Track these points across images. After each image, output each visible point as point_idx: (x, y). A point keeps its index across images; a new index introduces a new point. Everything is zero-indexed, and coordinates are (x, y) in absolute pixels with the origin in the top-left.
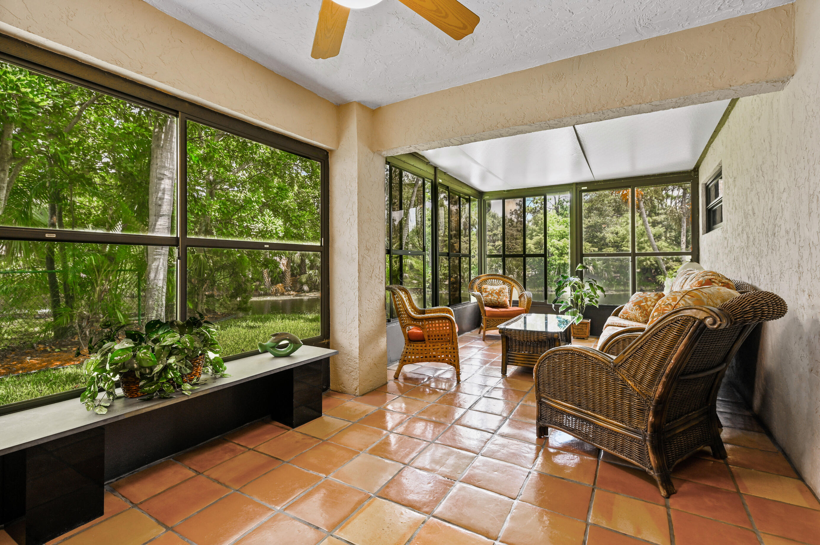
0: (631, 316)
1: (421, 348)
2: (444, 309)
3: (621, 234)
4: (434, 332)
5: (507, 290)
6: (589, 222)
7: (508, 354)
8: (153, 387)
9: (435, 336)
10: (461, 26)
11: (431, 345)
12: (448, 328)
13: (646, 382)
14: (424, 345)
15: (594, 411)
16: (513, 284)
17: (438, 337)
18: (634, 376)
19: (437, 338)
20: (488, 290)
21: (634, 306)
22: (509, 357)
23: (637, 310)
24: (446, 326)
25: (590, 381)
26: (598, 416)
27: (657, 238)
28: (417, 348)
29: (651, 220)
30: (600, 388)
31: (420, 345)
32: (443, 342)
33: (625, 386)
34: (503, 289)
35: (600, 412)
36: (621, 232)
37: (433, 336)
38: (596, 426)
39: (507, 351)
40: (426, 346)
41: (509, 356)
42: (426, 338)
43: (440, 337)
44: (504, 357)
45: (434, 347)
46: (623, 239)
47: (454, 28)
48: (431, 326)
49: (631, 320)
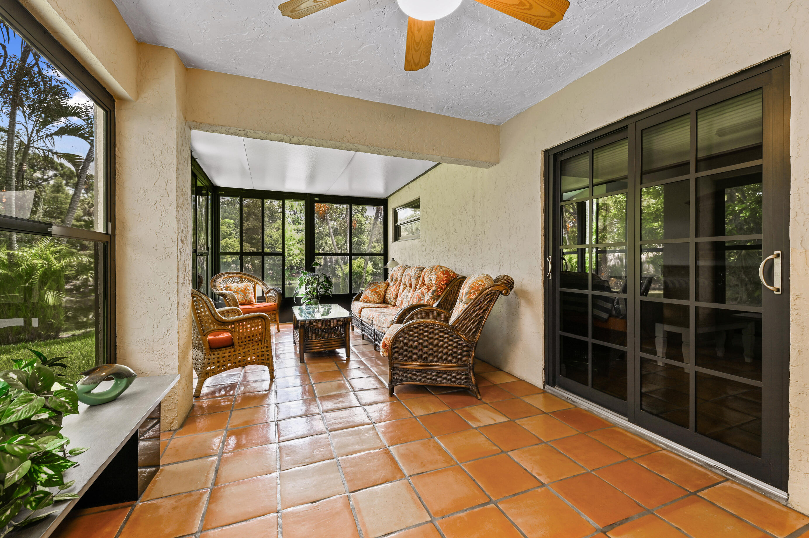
0: (371, 300)
1: (229, 354)
2: (232, 310)
3: (274, 237)
4: (245, 334)
5: (251, 288)
6: (248, 225)
7: (305, 343)
8: (8, 512)
9: (245, 338)
10: (417, 62)
11: (241, 348)
12: (260, 327)
13: (471, 334)
14: (233, 350)
15: (437, 362)
16: (256, 281)
17: (249, 339)
18: (465, 331)
19: (247, 339)
20: (232, 288)
21: (372, 292)
22: (307, 346)
23: (374, 295)
24: (258, 326)
25: (436, 342)
26: (439, 364)
27: (300, 242)
28: (224, 355)
29: (296, 228)
30: (443, 344)
31: (228, 351)
32: (254, 342)
33: (459, 339)
34: (248, 286)
35: (442, 361)
36: (275, 236)
37: (243, 338)
38: (437, 371)
39: (304, 340)
40: (235, 351)
41: (306, 344)
42: (236, 341)
43: (251, 338)
44: (302, 347)
45: (244, 350)
46: (276, 241)
47: (412, 60)
48: (241, 327)
49: (370, 302)
